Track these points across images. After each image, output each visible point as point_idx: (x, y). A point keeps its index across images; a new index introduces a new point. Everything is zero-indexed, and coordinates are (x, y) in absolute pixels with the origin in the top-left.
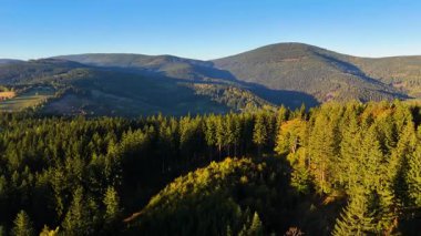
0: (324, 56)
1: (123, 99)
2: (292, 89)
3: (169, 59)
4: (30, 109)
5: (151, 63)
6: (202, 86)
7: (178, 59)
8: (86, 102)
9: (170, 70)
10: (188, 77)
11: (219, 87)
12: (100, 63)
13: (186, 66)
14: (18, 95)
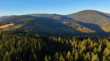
0: (100, 13)
1: (43, 26)
2: (91, 23)
3: (55, 15)
4: (17, 29)
5: (50, 16)
6: (64, 22)
7: (57, 15)
8: (33, 27)
9: (55, 18)
10: (60, 20)
11: (70, 22)
12: (37, 16)
13: (59, 17)
14: (15, 25)
